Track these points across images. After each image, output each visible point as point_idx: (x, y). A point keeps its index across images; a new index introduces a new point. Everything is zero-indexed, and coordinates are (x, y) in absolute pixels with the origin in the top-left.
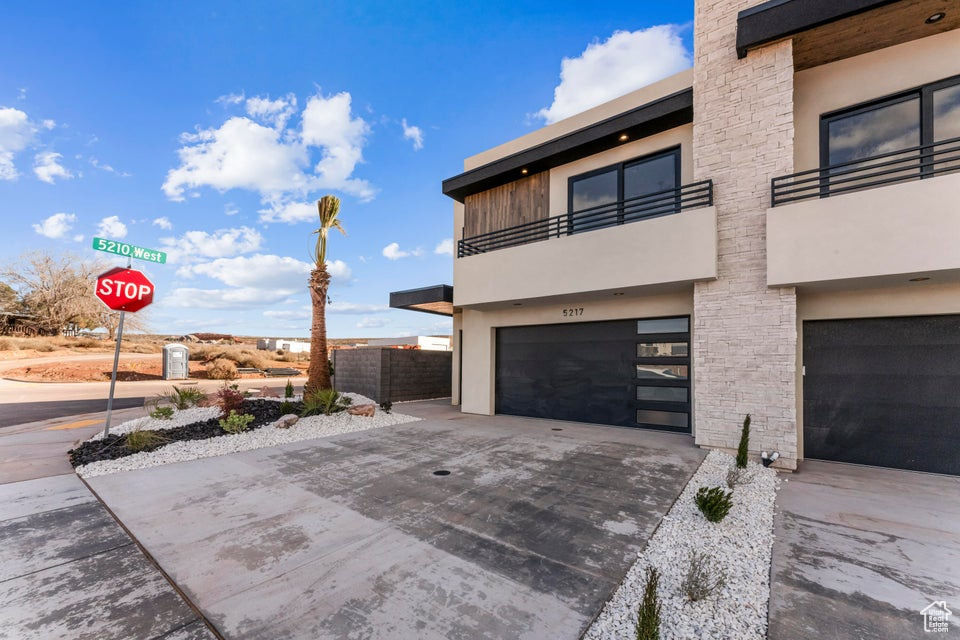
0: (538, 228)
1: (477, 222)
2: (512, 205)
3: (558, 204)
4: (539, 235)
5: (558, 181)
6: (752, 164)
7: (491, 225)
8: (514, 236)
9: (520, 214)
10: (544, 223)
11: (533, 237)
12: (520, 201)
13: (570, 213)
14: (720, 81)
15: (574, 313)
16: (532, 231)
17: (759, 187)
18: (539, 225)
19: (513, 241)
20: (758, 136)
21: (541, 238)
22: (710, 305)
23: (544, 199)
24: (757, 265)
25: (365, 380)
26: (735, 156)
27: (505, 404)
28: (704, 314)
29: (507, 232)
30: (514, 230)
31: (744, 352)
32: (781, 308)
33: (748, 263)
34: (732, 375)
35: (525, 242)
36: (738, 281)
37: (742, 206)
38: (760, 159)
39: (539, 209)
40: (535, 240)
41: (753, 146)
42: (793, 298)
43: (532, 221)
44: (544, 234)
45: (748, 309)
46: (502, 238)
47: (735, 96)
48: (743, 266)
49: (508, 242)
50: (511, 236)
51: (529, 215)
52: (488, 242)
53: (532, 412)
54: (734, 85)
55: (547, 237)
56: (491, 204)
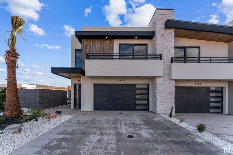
0: (109, 55)
1: (87, 49)
2: (101, 47)
3: (116, 50)
4: (110, 58)
5: (116, 44)
6: (168, 53)
7: (93, 51)
8: (101, 56)
9: (104, 50)
10: (112, 55)
11: (108, 58)
12: (104, 46)
13: (120, 54)
14: (162, 32)
15: (121, 81)
16: (108, 56)
17: (169, 58)
18: (110, 55)
19: (101, 58)
20: (168, 47)
21: (111, 59)
22: (160, 82)
23: (112, 48)
24: (169, 74)
25: (28, 102)
26: (165, 50)
27: (97, 107)
28: (159, 84)
29: (99, 55)
30: (101, 55)
31: (166, 93)
32: (172, 84)
33: (167, 74)
34: (164, 97)
35: (106, 59)
36: (165, 77)
37: (166, 61)
38: (169, 52)
39: (110, 50)
40: (109, 59)
41: (168, 49)
42: (174, 82)
43: (108, 53)
44: (112, 58)
45: (167, 84)
46: (97, 56)
47: (164, 37)
48: (166, 74)
49: (99, 58)
50: (100, 56)
51: (107, 51)
52: (92, 56)
53: (106, 109)
54: (164, 34)
55: (113, 59)
56: (93, 44)
